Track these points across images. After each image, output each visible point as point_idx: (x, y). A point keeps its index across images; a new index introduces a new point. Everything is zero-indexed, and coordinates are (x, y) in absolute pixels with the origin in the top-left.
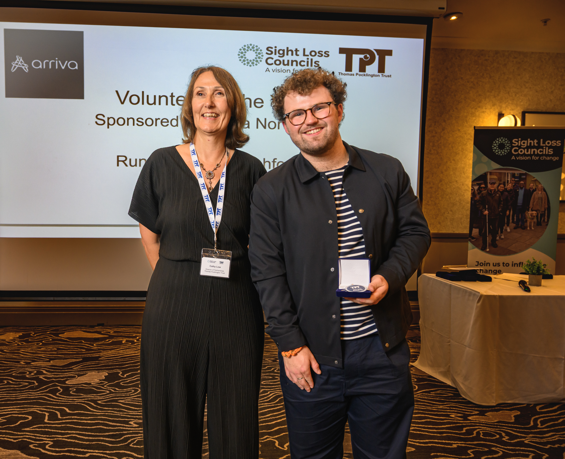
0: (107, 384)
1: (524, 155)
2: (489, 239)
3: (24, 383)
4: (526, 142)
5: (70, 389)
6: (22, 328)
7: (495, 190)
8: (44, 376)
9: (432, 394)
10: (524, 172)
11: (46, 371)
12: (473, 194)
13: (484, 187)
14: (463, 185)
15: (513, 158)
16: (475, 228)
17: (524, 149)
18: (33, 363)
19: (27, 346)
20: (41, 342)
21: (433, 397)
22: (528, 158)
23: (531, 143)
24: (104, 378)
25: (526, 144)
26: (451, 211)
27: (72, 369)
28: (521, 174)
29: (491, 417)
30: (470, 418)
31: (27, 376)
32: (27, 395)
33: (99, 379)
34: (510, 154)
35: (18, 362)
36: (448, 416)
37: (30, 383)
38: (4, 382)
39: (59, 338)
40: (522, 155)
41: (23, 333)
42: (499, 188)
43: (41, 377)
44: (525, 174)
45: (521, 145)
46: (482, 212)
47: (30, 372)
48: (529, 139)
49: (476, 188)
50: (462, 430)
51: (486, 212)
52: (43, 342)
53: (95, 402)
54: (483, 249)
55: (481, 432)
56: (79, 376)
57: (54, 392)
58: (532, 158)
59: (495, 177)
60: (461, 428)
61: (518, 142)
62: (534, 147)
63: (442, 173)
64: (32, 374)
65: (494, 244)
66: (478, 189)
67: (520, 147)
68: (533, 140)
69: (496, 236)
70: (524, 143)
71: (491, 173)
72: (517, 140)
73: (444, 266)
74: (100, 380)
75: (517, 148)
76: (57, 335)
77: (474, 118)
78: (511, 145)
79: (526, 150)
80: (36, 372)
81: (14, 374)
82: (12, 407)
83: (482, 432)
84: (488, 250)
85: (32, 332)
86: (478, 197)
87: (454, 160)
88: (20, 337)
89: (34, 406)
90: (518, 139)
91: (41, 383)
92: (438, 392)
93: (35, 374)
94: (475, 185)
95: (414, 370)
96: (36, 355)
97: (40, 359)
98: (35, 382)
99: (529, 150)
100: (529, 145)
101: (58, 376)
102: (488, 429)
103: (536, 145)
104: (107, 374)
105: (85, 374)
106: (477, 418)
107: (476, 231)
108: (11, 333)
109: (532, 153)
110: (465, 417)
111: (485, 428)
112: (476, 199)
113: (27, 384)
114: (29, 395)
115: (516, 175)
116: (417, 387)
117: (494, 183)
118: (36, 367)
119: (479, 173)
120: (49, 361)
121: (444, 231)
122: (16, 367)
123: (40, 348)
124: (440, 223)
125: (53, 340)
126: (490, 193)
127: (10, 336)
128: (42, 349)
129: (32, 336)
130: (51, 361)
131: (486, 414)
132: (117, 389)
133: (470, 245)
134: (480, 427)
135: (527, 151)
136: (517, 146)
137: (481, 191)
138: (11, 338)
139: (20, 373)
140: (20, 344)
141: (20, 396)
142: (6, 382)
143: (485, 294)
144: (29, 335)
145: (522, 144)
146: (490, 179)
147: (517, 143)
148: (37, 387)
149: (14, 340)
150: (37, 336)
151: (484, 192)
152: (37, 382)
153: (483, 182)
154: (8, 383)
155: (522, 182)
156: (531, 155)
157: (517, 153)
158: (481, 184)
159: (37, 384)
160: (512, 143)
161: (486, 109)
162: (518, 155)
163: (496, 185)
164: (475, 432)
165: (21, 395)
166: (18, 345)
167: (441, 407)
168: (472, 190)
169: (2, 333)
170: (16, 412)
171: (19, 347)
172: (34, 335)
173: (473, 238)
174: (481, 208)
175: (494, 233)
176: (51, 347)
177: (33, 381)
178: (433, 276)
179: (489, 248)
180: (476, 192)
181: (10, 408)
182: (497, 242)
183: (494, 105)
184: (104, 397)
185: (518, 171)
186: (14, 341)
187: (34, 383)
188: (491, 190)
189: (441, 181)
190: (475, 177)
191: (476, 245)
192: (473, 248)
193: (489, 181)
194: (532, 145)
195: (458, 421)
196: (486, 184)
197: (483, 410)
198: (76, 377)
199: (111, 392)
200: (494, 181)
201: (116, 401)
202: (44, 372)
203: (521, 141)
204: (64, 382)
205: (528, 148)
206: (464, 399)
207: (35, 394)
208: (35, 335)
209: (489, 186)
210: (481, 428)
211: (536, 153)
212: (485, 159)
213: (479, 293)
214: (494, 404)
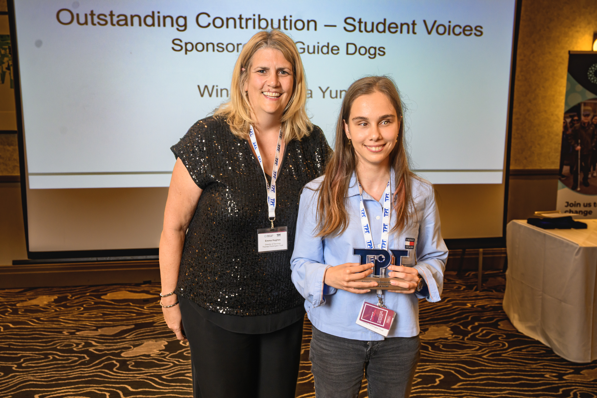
0: (168, 355)
2: (580, 178)
3: (72, 358)
5: (128, 363)
6: (55, 289)
7: (588, 123)
8: (94, 348)
9: (524, 351)
11: (95, 341)
12: (565, 127)
13: (577, 120)
14: (552, 115)
16: (567, 165)
18: (78, 333)
19: (66, 312)
20: (82, 306)
21: (525, 355)
24: (164, 348)
26: (539, 144)
27: (124, 338)
29: (586, 375)
30: (565, 377)
31: (75, 349)
32: (79, 372)
33: (158, 349)
35: (61, 332)
36: (542, 376)
37: (80, 358)
38: (50, 358)
39: (102, 301)
41: (58, 295)
42: (594, 120)
43: (91, 349)
46: (574, 147)
47: (78, 345)
49: (569, 120)
50: (558, 391)
51: (579, 148)
52: (84, 306)
53: (159, 377)
54: (574, 188)
55: (578, 393)
56: (135, 346)
57: (110, 367)
60: (557, 389)
63: (530, 101)
64: (80, 346)
65: (585, 183)
66: (571, 122)
69: (588, 174)
71: (585, 104)
73: (536, 213)
74: (160, 351)
76: (99, 297)
77: (567, 39)
80: (83, 344)
81: (58, 348)
82: (65, 388)
83: (580, 393)
84: (579, 189)
85: (68, 294)
86: (570, 131)
87: (543, 87)
88: (56, 301)
89: (91, 385)
91: (93, 357)
92: (530, 349)
93: (84, 346)
94: (567, 117)
95: (502, 325)
96: (80, 323)
97: (85, 328)
98: (86, 356)
101: (111, 348)
102: (585, 389)
104: (166, 343)
105: (142, 344)
106: (572, 377)
107: (566, 169)
108: (44, 297)
110: (560, 377)
111: (582, 388)
112: (568, 133)
113: (77, 359)
114: (82, 372)
116: (507, 344)
117: (588, 115)
118: (82, 338)
119: (573, 104)
120: (96, 330)
121: (530, 168)
122: (59, 339)
123: (82, 314)
124: (526, 158)
125: (96, 303)
126: (584, 127)
127: (43, 300)
128: (85, 315)
129: (69, 300)
130: (99, 330)
131: (581, 372)
132: (181, 360)
133: (560, 184)
134: (577, 387)
137: (574, 124)
138: (46, 303)
139: (65, 346)
140: (58, 310)
141: (72, 374)
142: (51, 357)
143: (584, 246)
144: (65, 299)
146: (584, 110)
148: (89, 362)
149: (49, 305)
150: (76, 299)
151: (577, 125)
152: (88, 356)
153: (575, 114)
154: (54, 359)
158: (574, 116)
159: (88, 358)
161: (580, 27)
163: (590, 118)
164: (572, 393)
165: (73, 372)
166: (56, 311)
167: (534, 366)
168: (564, 123)
169: (34, 297)
170: (71, 393)
171: (58, 313)
172: (71, 297)
173: (563, 176)
174: (573, 143)
175: (586, 171)
176: (95, 312)
177: (82, 355)
178: (523, 223)
179: (580, 187)
180: (569, 125)
181: (63, 389)
182: (589, 181)
183: (589, 23)
184: (168, 371)
186: (50, 307)
187: (84, 358)
188: (584, 123)
189: (528, 111)
190: (568, 109)
191: (567, 184)
192: (563, 188)
193: (582, 113)
195: (554, 382)
196: (579, 115)
197: (578, 368)
198: (131, 348)
199: (175, 365)
200: (588, 113)
201: (183, 375)
202: (94, 343)
204: (119, 355)
206: (557, 356)
207: (89, 371)
208: (73, 298)
209: (583, 118)
210: (577, 389)
212: (579, 87)
213: (577, 245)
214: (590, 361)
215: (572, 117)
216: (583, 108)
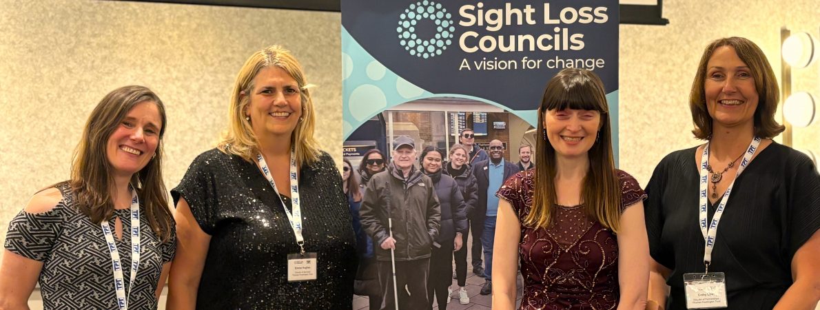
1: (498, 53)
4: (499, 12)
7: (412, 168)
10: (500, 108)
13: (379, 162)
15: (465, 64)
17: (495, 35)
22: (508, 65)
23: (514, 16)
25: (499, 21)
28: (492, 117)
34: (454, 52)
40: (490, 56)
42: (426, 161)
44: (504, 116)
45: (485, 24)
46: (377, 241)
48: (508, 5)
49: (356, 162)
51: (390, 241)
58: (520, 64)
59: (411, 127)
61: (475, 13)
62: (525, 29)
66: (363, 167)
67: (482, 31)
68: (522, 8)
70: (494, 17)
71: (397, 116)
72: (472, 8)
75: (475, 35)
78: (456, 25)
79: (501, 38)
90: (475, 5)
99: (512, 38)
100: (508, 22)
103: (530, 22)
109: (521, 48)
112: (357, 198)
115: (477, 120)
117: (409, 147)
126: (398, 180)
135: (507, 44)
136: (475, 28)
137: (370, 174)
145: (489, 21)
146: (397, 133)
147: (472, 17)
151: (381, 176)
153: (374, 143)
155: (496, 142)
156: (516, 55)
157: (475, 49)
158: (369, 150)
160: (457, 18)
162: (480, 55)
163: (416, 153)
174: (372, 229)
180: (358, 176)
185: (483, 108)
188: (401, 171)
190: (352, 130)
193: (391, 141)
194: (520, 22)
196: (383, 149)
200: (407, 140)
203: (485, 10)
205: (507, 31)
209: (394, 154)
211: (532, 48)
212: (378, 69)
215: (364, 152)
216: (391, 126)
